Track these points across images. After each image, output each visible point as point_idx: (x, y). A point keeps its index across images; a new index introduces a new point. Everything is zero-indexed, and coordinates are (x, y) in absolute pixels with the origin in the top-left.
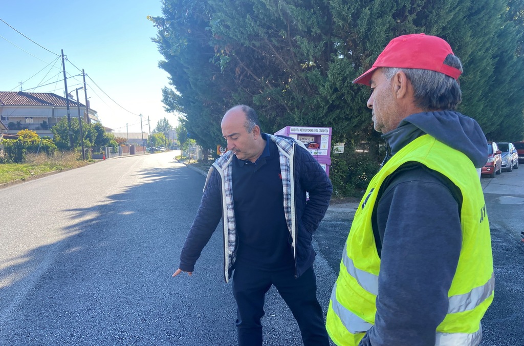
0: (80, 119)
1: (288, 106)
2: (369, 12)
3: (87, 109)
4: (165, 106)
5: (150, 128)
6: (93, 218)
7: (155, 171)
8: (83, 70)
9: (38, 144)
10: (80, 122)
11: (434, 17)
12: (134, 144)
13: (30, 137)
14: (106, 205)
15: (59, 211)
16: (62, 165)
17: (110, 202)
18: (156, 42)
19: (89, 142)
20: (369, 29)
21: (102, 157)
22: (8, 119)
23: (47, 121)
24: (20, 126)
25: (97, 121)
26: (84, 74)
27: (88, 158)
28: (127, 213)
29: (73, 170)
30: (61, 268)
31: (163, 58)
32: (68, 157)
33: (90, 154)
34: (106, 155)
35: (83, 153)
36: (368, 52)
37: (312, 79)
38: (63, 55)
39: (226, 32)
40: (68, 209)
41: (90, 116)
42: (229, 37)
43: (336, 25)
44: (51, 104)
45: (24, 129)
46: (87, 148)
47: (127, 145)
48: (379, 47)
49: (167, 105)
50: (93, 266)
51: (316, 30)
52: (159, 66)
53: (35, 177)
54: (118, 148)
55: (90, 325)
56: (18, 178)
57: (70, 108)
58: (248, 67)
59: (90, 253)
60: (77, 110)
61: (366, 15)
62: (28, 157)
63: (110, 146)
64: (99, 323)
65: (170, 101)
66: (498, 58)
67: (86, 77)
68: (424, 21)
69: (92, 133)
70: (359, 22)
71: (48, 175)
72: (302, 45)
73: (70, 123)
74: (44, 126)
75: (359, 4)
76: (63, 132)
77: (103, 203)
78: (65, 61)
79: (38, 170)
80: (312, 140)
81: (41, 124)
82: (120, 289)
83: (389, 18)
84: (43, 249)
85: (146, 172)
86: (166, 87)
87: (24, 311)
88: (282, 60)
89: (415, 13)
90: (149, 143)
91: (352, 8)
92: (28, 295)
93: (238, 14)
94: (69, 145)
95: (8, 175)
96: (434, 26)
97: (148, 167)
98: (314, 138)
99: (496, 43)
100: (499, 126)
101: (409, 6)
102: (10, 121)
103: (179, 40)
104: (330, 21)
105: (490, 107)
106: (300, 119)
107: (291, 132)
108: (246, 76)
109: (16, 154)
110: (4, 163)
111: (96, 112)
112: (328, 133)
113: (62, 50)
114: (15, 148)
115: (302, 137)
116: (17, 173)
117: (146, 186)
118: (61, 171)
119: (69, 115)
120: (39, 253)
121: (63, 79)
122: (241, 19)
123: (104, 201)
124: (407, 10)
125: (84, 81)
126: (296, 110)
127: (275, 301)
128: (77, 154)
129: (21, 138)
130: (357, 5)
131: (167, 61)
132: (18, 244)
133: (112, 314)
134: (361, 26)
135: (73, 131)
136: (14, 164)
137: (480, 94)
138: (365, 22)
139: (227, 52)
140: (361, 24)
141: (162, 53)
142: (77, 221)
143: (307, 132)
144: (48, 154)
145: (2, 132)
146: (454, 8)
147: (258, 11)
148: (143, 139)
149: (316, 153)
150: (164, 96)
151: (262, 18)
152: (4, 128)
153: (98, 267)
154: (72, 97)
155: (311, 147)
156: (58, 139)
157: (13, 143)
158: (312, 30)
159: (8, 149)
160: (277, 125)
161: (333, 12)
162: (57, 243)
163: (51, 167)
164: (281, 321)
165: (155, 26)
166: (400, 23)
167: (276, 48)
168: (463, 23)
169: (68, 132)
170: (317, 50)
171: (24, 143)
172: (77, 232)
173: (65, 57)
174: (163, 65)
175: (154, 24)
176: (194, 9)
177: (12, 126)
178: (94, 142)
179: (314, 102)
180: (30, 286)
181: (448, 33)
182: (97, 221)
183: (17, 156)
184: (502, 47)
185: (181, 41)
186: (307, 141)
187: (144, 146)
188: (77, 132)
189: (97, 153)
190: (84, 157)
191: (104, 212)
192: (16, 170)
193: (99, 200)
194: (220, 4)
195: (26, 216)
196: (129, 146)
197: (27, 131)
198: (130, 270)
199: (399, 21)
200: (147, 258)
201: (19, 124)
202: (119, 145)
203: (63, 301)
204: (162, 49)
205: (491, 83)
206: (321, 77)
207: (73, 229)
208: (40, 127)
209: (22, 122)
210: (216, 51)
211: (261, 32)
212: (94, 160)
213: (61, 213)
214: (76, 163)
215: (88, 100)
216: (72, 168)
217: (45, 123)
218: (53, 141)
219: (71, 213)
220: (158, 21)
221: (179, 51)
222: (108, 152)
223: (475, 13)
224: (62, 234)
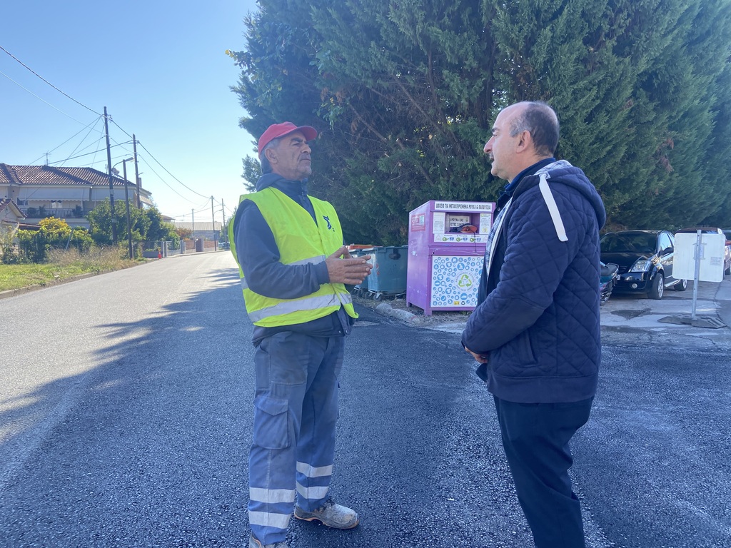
0: (127, 201)
1: (428, 174)
2: (550, 34)
3: (138, 188)
4: (247, 182)
5: (224, 215)
6: (141, 336)
7: (232, 273)
8: (134, 136)
9: (68, 237)
10: (128, 206)
11: (642, 42)
12: (203, 237)
13: (57, 227)
14: (162, 318)
15: (91, 327)
16: (100, 265)
17: (167, 314)
18: (237, 92)
19: (139, 235)
20: (550, 60)
21: (157, 255)
22: (27, 204)
23: (81, 205)
24: (43, 214)
25: (151, 206)
26: (134, 141)
27: (137, 256)
28: (193, 329)
29: (115, 272)
30: (87, 414)
31: (246, 114)
32: (109, 253)
33: (140, 251)
34: (162, 253)
35: (131, 249)
36: (548, 93)
37: (466, 134)
38: (106, 114)
39: (341, 67)
40: (104, 324)
41: (142, 198)
42: (344, 74)
43: (501, 54)
44: (88, 183)
45: (49, 217)
46: (135, 243)
47: (192, 239)
48: (564, 85)
49: (249, 181)
50: (139, 411)
51: (471, 63)
52: (240, 125)
53: (59, 281)
54: (179, 242)
55: (130, 516)
56: (36, 283)
57: (114, 187)
58: (368, 122)
59: (134, 390)
60: (124, 191)
61: (545, 38)
62: (52, 254)
63: (168, 239)
64: (147, 514)
65: (254, 176)
66: (718, 112)
67: (138, 146)
68: (627, 49)
69: (143, 221)
70: (535, 49)
71: (79, 278)
72: (452, 84)
73: (114, 208)
74: (78, 213)
75: (534, 24)
76: (102, 220)
77: (157, 316)
78: (108, 122)
79: (66, 273)
80: (466, 220)
81: (73, 211)
82: (182, 451)
83: (580, 43)
84: (61, 384)
85: (219, 274)
86: (248, 157)
87: (19, 489)
88: (420, 109)
89: (615, 38)
90: (223, 236)
91: (525, 28)
92: (29, 461)
93: (358, 41)
94: (111, 238)
95: (20, 279)
96: (642, 56)
97: (221, 267)
98: (469, 217)
99: (715, 90)
100: (721, 208)
101: (606, 28)
102: (30, 205)
103: (270, 84)
104: (491, 50)
105: (709, 180)
106: (448, 191)
107: (436, 209)
108: (365, 134)
109: (36, 250)
110: (19, 263)
111: (150, 194)
112: (490, 210)
113: (105, 108)
114: (35, 243)
115: (452, 217)
116: (34, 275)
117: (219, 292)
118: (98, 273)
119: (112, 196)
120: (54, 389)
121: (106, 147)
122: (362, 49)
123: (159, 312)
124: (604, 33)
125: (135, 150)
126: (441, 178)
127: (448, 472)
128: (121, 250)
129: (43, 228)
130: (531, 25)
131: (251, 118)
132: (22, 376)
133: (169, 496)
134: (538, 54)
135: (118, 217)
136: (32, 265)
137: (695, 161)
138: (544, 49)
139: (340, 100)
140: (538, 52)
141: (245, 107)
142: (117, 341)
143: (459, 210)
144: (81, 250)
145: (17, 220)
146: (672, 31)
147: (387, 36)
148: (214, 231)
149: (474, 240)
150: (245, 169)
151: (392, 46)
152: (21, 215)
153: (147, 412)
154: (117, 172)
155: (466, 230)
156: (96, 229)
157: (32, 236)
158: (466, 62)
159: (25, 244)
160: (411, 201)
161: (498, 36)
162: (84, 374)
163: (85, 267)
164: (466, 510)
165: (236, 64)
166: (595, 51)
167: (412, 91)
168: (681, 53)
169: (110, 220)
170: (473, 91)
171: (48, 235)
172: (116, 358)
173: (108, 117)
174: (245, 124)
175: (236, 62)
176: (293, 39)
177: (32, 213)
178: (146, 233)
179: (467, 166)
180: (34, 445)
181: (660, 69)
182: (147, 341)
183: (37, 254)
184: (723, 96)
185: (272, 87)
186: (459, 222)
187: (215, 240)
188: (122, 220)
189: (149, 250)
190: (131, 254)
191: (157, 327)
192: (33, 271)
193: (151, 311)
194: (333, 27)
195: (40, 334)
196: (194, 240)
197: (52, 220)
198: (199, 418)
199: (592, 49)
200: (226, 397)
201: (42, 209)
202: (181, 239)
203: (86, 471)
204: (245, 102)
205: (709, 146)
206: (479, 129)
207: (110, 353)
208: (72, 214)
209: (47, 208)
210: (323, 98)
211: (391, 67)
212: (145, 259)
213: (93, 329)
214: (120, 262)
215: (139, 176)
216: (114, 269)
217: (78, 208)
218: (89, 233)
219: (109, 329)
220: (240, 57)
221: (270, 100)
222: (165, 249)
223: (697, 39)
224: (92, 360)
